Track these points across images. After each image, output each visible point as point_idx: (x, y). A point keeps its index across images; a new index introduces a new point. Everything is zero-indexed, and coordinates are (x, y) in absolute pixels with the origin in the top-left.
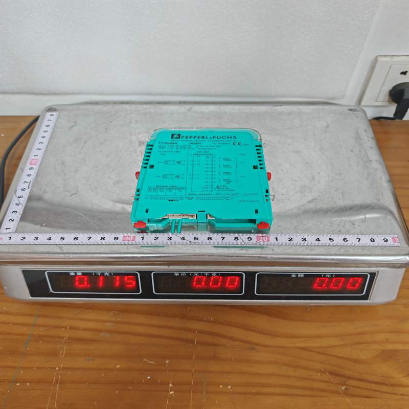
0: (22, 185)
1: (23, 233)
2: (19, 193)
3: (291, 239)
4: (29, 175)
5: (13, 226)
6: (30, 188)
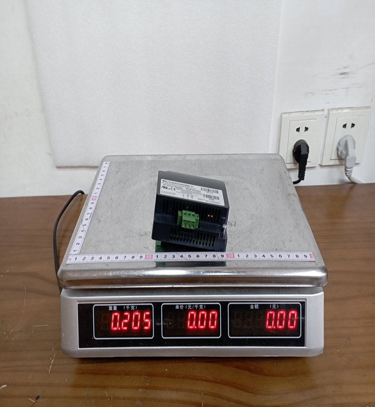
0: (86, 216)
4: (91, 208)
5: (78, 248)
6: (91, 218)
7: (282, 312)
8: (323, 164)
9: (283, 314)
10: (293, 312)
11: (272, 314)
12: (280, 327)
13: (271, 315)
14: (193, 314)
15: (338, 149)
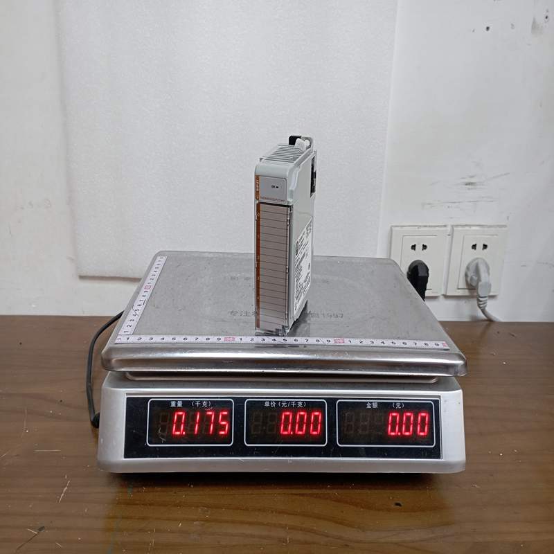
0: (138, 302)
1: (140, 334)
2: (136, 307)
3: (361, 342)
4: (144, 296)
5: (130, 330)
6: (145, 304)
7: (409, 414)
8: (448, 294)
9: (410, 417)
10: (423, 414)
11: (396, 416)
12: (407, 434)
13: (394, 418)
14: (289, 416)
15: (466, 275)
